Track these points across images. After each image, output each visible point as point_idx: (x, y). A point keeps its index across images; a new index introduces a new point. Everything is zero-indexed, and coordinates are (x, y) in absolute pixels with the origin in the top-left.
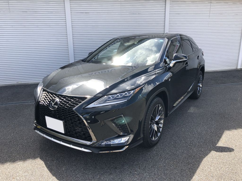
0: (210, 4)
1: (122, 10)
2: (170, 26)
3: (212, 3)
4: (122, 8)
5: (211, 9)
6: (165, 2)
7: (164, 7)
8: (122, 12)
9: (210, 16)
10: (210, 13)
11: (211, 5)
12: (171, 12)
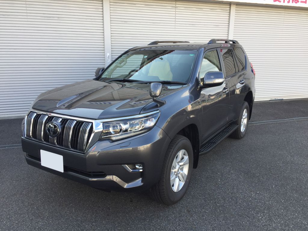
0: (175, 10)
1: (28, 11)
2: (112, 40)
3: (178, 8)
4: (28, 9)
5: (176, 18)
6: (101, 2)
7: (101, 10)
8: (28, 14)
9: (176, 27)
10: (176, 22)
11: (177, 10)
12: (112, 19)
